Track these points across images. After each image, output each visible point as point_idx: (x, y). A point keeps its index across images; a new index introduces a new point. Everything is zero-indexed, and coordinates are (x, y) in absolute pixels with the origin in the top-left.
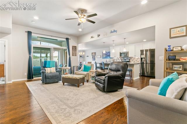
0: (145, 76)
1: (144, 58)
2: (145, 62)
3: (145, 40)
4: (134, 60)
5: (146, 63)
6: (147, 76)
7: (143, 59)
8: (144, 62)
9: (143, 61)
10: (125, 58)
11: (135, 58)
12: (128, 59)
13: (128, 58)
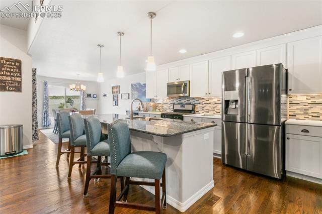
0: (238, 169)
1: (236, 101)
2: (238, 118)
3: (239, 35)
4: (208, 107)
5: (243, 122)
6: (244, 171)
7: (232, 106)
8: (234, 117)
9: (231, 113)
10: (183, 101)
11: (210, 101)
12: (190, 104)
13: (191, 101)
